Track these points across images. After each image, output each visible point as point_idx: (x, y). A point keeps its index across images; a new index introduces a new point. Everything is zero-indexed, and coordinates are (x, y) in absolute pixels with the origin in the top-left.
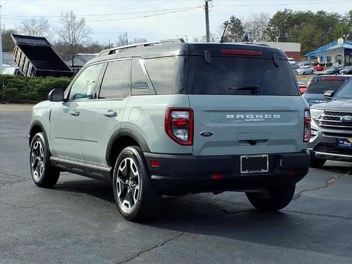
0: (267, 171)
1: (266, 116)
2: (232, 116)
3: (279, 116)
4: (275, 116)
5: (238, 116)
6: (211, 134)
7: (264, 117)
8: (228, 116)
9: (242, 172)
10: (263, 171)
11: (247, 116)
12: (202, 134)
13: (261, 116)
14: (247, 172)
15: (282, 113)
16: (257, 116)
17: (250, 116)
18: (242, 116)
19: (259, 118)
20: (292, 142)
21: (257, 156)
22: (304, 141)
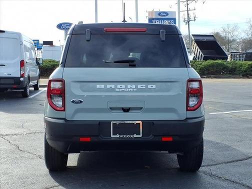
0: (141, 136)
1: (139, 86)
2: (103, 86)
3: (154, 86)
4: (149, 86)
5: (108, 86)
6: (81, 102)
7: (136, 87)
8: (98, 86)
9: (112, 136)
10: (135, 136)
11: (118, 86)
12: (73, 102)
13: (134, 86)
14: (117, 136)
15: (158, 84)
16: (129, 86)
17: (121, 86)
18: (113, 86)
19: (131, 88)
21: (128, 122)
22: (187, 110)
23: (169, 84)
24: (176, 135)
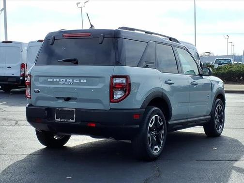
0: (74, 121)
1: (75, 81)
2: (52, 80)
4: (82, 81)
5: (55, 80)
6: (39, 92)
7: (73, 81)
9: (56, 120)
10: (71, 120)
11: (61, 80)
12: (35, 91)
13: (71, 81)
14: (59, 120)
15: (88, 79)
16: (68, 80)
17: (63, 80)
18: (58, 80)
19: (69, 82)
20: (98, 101)
21: (67, 109)
22: (110, 102)
23: (97, 79)
24: (98, 122)
